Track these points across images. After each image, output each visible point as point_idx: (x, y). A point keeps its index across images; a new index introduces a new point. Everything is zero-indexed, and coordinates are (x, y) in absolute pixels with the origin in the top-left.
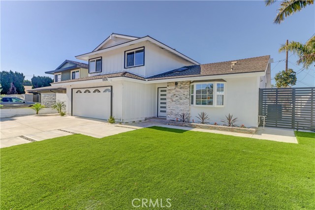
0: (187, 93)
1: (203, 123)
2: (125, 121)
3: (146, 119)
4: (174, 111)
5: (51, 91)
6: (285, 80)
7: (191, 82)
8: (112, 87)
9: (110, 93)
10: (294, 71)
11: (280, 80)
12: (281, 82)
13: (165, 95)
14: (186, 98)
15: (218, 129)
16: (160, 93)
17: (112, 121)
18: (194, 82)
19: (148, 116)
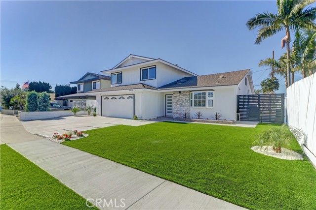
0: (188, 98)
1: (199, 119)
2: (144, 119)
3: (157, 118)
4: (178, 112)
5: (79, 97)
6: (269, 86)
7: (190, 91)
8: (134, 95)
9: (133, 99)
10: (277, 78)
11: (265, 86)
12: (266, 88)
13: (171, 100)
14: (187, 102)
15: (209, 122)
16: (167, 99)
17: (136, 118)
18: (192, 91)
19: (159, 116)
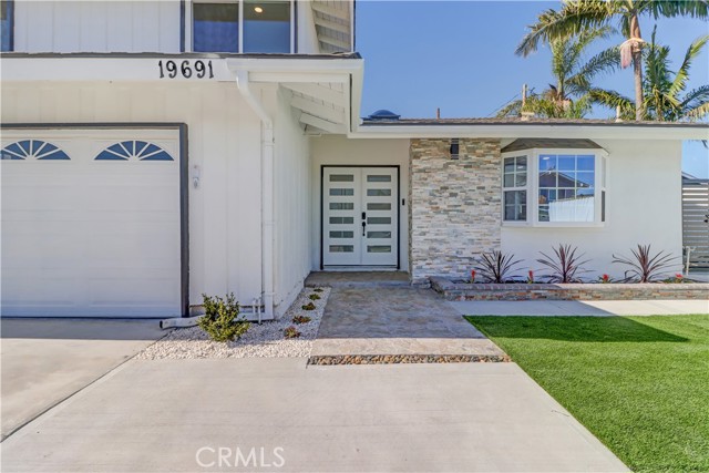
0: (492, 183)
7: (502, 149)
14: (490, 200)
16: (329, 185)
